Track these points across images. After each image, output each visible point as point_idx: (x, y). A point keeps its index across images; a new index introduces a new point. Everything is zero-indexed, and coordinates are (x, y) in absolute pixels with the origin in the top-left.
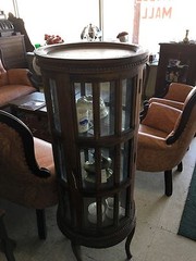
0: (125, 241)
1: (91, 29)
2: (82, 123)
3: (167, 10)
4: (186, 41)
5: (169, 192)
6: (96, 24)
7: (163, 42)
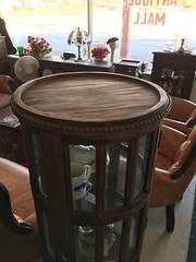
2: (78, 188)
3: (160, 15)
4: (181, 51)
5: (170, 228)
6: (84, 28)
7: (156, 51)
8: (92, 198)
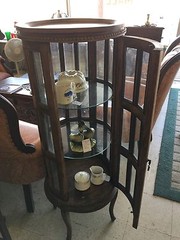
0: (108, 206)
2: (68, 94)
4: (148, 25)
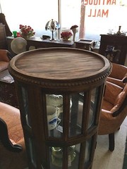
1: (53, 23)
3: (105, 11)
4: (119, 34)
5: (112, 148)
6: (56, 20)
7: (103, 34)
8: (61, 129)
